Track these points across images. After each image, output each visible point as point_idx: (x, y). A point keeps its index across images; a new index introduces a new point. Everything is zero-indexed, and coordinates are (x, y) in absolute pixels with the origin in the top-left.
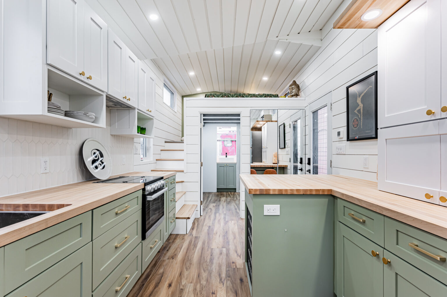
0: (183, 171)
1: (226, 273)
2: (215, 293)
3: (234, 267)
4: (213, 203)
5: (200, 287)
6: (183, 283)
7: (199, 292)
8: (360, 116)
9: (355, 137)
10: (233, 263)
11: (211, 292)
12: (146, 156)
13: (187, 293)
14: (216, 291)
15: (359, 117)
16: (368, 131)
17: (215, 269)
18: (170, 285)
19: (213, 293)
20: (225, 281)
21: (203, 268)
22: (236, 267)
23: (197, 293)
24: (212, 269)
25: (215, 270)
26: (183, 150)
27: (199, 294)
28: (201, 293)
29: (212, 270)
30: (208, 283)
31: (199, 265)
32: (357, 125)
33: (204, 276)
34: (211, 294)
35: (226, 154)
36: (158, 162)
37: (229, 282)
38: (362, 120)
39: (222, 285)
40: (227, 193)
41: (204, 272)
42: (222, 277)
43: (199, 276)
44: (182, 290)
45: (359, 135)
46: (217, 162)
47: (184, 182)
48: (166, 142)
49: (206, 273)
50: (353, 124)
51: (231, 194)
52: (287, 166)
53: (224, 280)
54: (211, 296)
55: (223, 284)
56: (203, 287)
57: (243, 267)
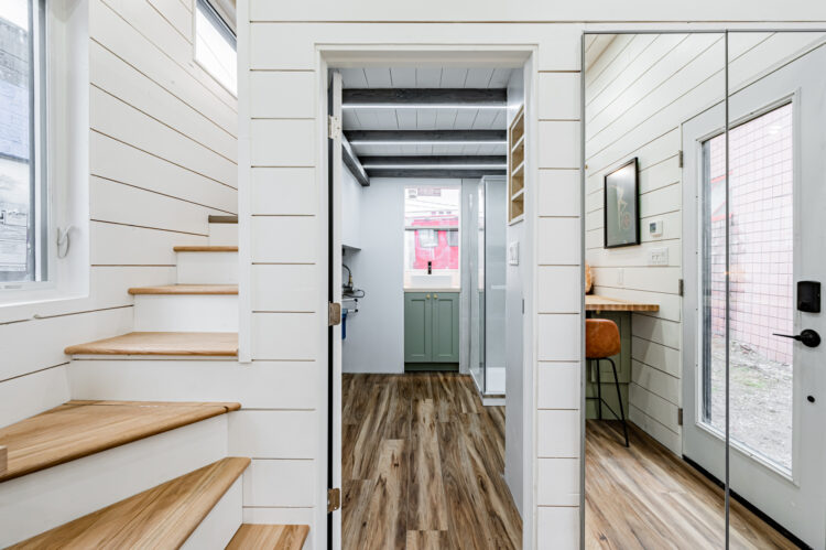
0: (234, 354)
4: (391, 438)
12: (45, 277)
26: (236, 250)
35: (430, 264)
36: (139, 300)
40: (435, 379)
46: (405, 287)
47: (238, 408)
48: (212, 220)
51: (446, 380)
52: (658, 307)
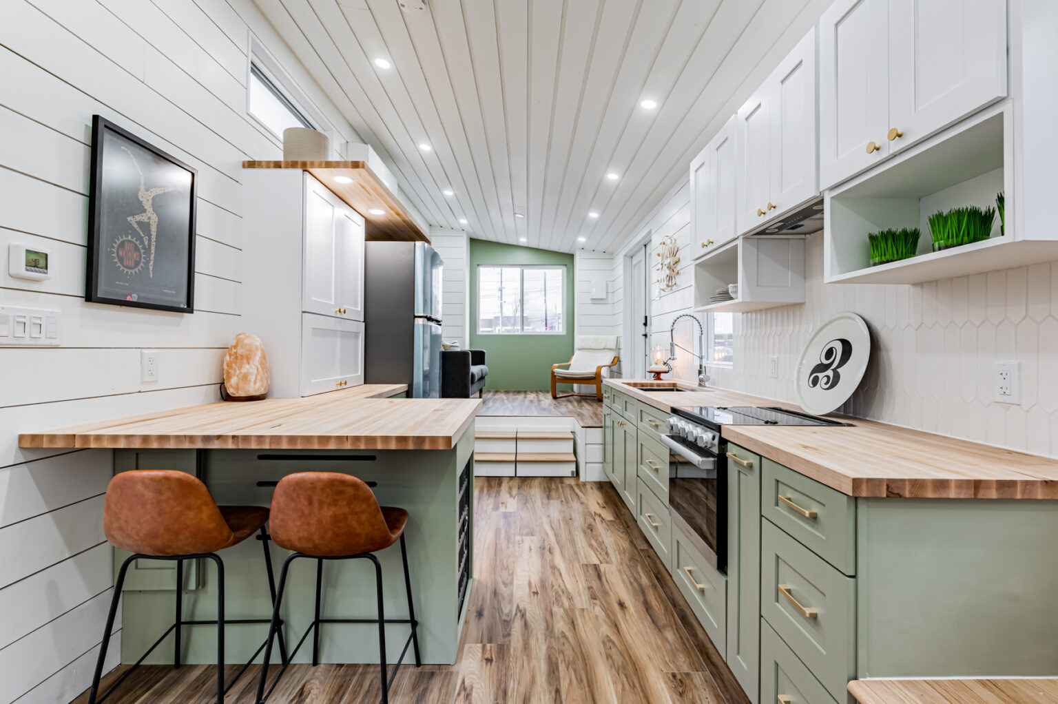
1: (510, 630)
2: (532, 594)
3: (488, 646)
5: (562, 602)
6: (598, 608)
7: (562, 595)
8: (146, 243)
9: (126, 296)
10: (489, 661)
11: (539, 595)
13: (582, 594)
14: (531, 597)
15: (142, 242)
16: (169, 291)
17: (537, 640)
18: (622, 605)
19: (536, 593)
20: (514, 613)
21: (570, 643)
22: (484, 647)
23: (563, 593)
24: (546, 640)
25: (540, 639)
27: (561, 592)
28: (557, 593)
29: (546, 638)
30: (549, 608)
31: (583, 650)
32: (137, 264)
33: (562, 623)
34: (539, 592)
37: (506, 610)
38: (152, 256)
39: (520, 605)
41: (563, 632)
42: (521, 620)
43: (573, 622)
44: (593, 597)
45: (142, 294)
49: (558, 630)
50: (121, 253)
53: (516, 614)
54: (538, 590)
55: (518, 607)
56: (557, 601)
57: (467, 646)
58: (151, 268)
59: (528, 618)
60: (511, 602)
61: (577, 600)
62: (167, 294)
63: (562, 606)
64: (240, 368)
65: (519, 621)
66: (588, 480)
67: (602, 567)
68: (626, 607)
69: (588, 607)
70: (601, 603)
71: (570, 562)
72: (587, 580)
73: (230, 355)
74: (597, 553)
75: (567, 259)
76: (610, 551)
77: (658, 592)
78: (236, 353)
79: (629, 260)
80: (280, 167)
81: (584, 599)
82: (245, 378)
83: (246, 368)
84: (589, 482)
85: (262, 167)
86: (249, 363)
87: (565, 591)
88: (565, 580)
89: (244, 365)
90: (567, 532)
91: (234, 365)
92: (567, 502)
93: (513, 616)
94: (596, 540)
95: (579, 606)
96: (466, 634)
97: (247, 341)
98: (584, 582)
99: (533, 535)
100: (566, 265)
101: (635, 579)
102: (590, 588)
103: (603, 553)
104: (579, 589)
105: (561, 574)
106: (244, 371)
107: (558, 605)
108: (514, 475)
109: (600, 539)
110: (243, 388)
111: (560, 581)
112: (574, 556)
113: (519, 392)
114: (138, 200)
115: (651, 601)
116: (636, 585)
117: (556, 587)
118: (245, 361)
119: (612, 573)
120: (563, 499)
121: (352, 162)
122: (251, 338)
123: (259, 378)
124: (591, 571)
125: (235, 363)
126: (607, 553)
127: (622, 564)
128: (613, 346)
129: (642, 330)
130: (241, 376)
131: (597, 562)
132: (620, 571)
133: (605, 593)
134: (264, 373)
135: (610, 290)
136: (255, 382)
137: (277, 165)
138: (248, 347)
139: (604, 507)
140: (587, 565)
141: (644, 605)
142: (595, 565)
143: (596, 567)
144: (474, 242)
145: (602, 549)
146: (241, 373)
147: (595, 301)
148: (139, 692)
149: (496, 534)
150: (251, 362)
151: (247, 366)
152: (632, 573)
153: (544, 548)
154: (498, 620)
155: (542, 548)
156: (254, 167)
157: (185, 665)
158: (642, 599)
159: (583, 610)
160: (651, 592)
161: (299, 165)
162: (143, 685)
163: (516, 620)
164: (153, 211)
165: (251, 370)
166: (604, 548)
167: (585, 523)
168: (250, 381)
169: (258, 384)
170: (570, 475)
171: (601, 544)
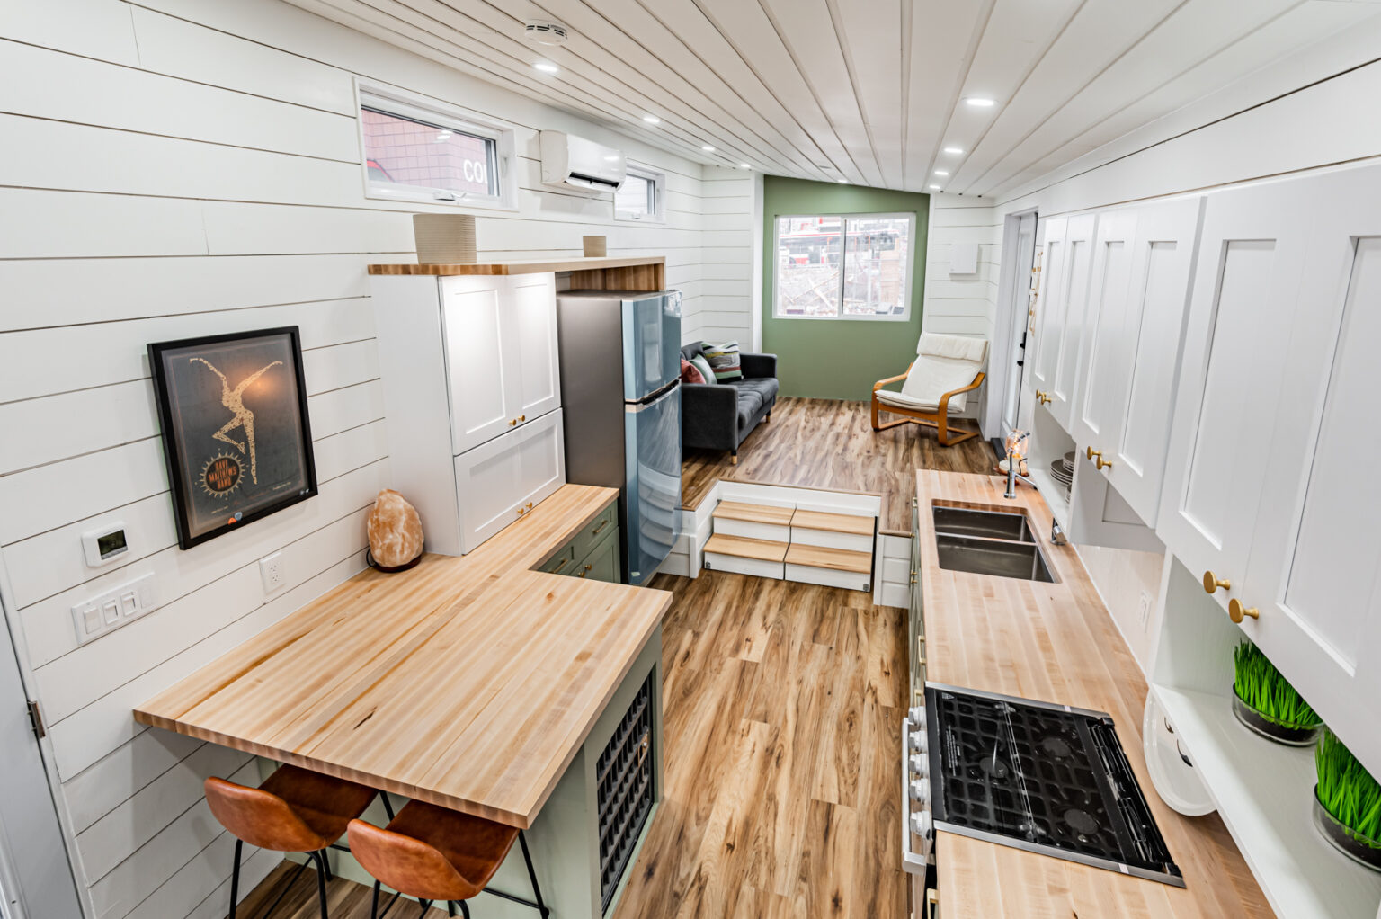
1: (679, 909)
2: (726, 847)
5: (758, 876)
6: (802, 901)
7: (763, 859)
9: (228, 520)
11: (734, 852)
13: (791, 863)
14: (722, 853)
15: (237, 452)
16: (282, 486)
18: (836, 902)
19: (731, 847)
20: (691, 880)
23: (766, 857)
28: (758, 853)
30: (737, 884)
32: (235, 479)
34: (736, 847)
37: (683, 873)
38: (253, 460)
39: (703, 866)
42: (696, 898)
44: (803, 877)
45: (248, 507)
50: (212, 479)
53: (692, 885)
54: (736, 841)
55: (700, 870)
56: (752, 872)
58: (254, 473)
59: (705, 898)
60: (693, 858)
61: (780, 873)
62: (279, 491)
63: (756, 885)
64: (383, 539)
65: (693, 898)
66: (884, 604)
67: (839, 812)
68: (841, 909)
69: (790, 896)
70: (810, 889)
71: (796, 791)
72: (807, 836)
73: (372, 522)
74: (842, 778)
75: (917, 203)
76: (862, 778)
77: (899, 887)
78: (377, 520)
79: (1015, 223)
80: (409, 273)
81: (789, 877)
82: (390, 549)
83: (390, 538)
84: (886, 607)
85: (389, 274)
86: (392, 531)
87: (770, 853)
88: (777, 829)
89: (387, 535)
90: (815, 724)
91: (376, 535)
92: (838, 653)
93: (687, 889)
94: (850, 749)
95: (778, 891)
96: (623, 906)
97: (387, 507)
98: (801, 838)
99: (765, 722)
100: (915, 212)
101: (876, 851)
102: (806, 854)
103: (850, 781)
104: (790, 853)
105: (776, 815)
106: (387, 541)
107: (751, 880)
108: (782, 578)
109: (856, 750)
110: (389, 561)
111: (770, 830)
112: (807, 778)
113: (830, 404)
114: (223, 407)
115: (881, 904)
116: (872, 863)
117: (761, 841)
118: (388, 529)
119: (847, 828)
120: (834, 646)
121: (493, 266)
122: (393, 501)
123: (407, 545)
124: (820, 812)
125: (377, 532)
126: (855, 783)
127: (868, 811)
128: (977, 355)
129: (1017, 354)
130: (385, 548)
131: (834, 800)
132: (859, 828)
133: (823, 870)
134: (413, 536)
135: (984, 259)
136: (402, 552)
137: (406, 270)
138: (389, 513)
139: (887, 673)
140: (818, 802)
141: (869, 910)
142: (830, 805)
143: (830, 808)
144: (769, 180)
145: (851, 771)
146: (384, 544)
147: (957, 277)
148: (292, 908)
149: (719, 707)
150: (395, 531)
151: (391, 536)
152: (876, 837)
153: (772, 753)
154: (668, 889)
155: (769, 751)
156: (381, 274)
157: (338, 877)
158: (870, 897)
159: (781, 898)
160: (889, 886)
161: (431, 270)
162: (297, 898)
163: (689, 897)
164: (245, 408)
165: (395, 540)
166: (855, 770)
167: (848, 705)
168: (395, 552)
169: (406, 553)
170: (862, 589)
171: (854, 757)
